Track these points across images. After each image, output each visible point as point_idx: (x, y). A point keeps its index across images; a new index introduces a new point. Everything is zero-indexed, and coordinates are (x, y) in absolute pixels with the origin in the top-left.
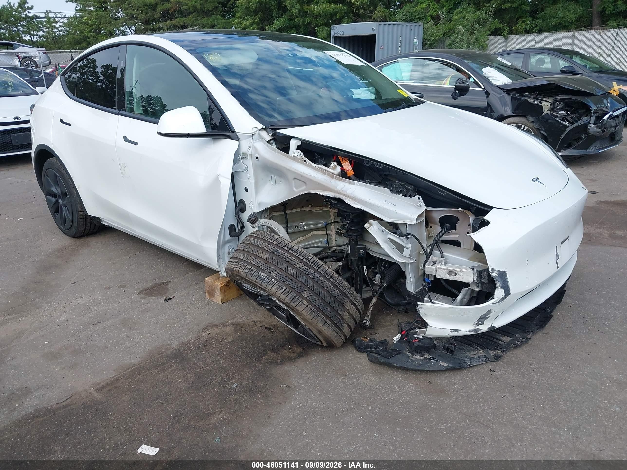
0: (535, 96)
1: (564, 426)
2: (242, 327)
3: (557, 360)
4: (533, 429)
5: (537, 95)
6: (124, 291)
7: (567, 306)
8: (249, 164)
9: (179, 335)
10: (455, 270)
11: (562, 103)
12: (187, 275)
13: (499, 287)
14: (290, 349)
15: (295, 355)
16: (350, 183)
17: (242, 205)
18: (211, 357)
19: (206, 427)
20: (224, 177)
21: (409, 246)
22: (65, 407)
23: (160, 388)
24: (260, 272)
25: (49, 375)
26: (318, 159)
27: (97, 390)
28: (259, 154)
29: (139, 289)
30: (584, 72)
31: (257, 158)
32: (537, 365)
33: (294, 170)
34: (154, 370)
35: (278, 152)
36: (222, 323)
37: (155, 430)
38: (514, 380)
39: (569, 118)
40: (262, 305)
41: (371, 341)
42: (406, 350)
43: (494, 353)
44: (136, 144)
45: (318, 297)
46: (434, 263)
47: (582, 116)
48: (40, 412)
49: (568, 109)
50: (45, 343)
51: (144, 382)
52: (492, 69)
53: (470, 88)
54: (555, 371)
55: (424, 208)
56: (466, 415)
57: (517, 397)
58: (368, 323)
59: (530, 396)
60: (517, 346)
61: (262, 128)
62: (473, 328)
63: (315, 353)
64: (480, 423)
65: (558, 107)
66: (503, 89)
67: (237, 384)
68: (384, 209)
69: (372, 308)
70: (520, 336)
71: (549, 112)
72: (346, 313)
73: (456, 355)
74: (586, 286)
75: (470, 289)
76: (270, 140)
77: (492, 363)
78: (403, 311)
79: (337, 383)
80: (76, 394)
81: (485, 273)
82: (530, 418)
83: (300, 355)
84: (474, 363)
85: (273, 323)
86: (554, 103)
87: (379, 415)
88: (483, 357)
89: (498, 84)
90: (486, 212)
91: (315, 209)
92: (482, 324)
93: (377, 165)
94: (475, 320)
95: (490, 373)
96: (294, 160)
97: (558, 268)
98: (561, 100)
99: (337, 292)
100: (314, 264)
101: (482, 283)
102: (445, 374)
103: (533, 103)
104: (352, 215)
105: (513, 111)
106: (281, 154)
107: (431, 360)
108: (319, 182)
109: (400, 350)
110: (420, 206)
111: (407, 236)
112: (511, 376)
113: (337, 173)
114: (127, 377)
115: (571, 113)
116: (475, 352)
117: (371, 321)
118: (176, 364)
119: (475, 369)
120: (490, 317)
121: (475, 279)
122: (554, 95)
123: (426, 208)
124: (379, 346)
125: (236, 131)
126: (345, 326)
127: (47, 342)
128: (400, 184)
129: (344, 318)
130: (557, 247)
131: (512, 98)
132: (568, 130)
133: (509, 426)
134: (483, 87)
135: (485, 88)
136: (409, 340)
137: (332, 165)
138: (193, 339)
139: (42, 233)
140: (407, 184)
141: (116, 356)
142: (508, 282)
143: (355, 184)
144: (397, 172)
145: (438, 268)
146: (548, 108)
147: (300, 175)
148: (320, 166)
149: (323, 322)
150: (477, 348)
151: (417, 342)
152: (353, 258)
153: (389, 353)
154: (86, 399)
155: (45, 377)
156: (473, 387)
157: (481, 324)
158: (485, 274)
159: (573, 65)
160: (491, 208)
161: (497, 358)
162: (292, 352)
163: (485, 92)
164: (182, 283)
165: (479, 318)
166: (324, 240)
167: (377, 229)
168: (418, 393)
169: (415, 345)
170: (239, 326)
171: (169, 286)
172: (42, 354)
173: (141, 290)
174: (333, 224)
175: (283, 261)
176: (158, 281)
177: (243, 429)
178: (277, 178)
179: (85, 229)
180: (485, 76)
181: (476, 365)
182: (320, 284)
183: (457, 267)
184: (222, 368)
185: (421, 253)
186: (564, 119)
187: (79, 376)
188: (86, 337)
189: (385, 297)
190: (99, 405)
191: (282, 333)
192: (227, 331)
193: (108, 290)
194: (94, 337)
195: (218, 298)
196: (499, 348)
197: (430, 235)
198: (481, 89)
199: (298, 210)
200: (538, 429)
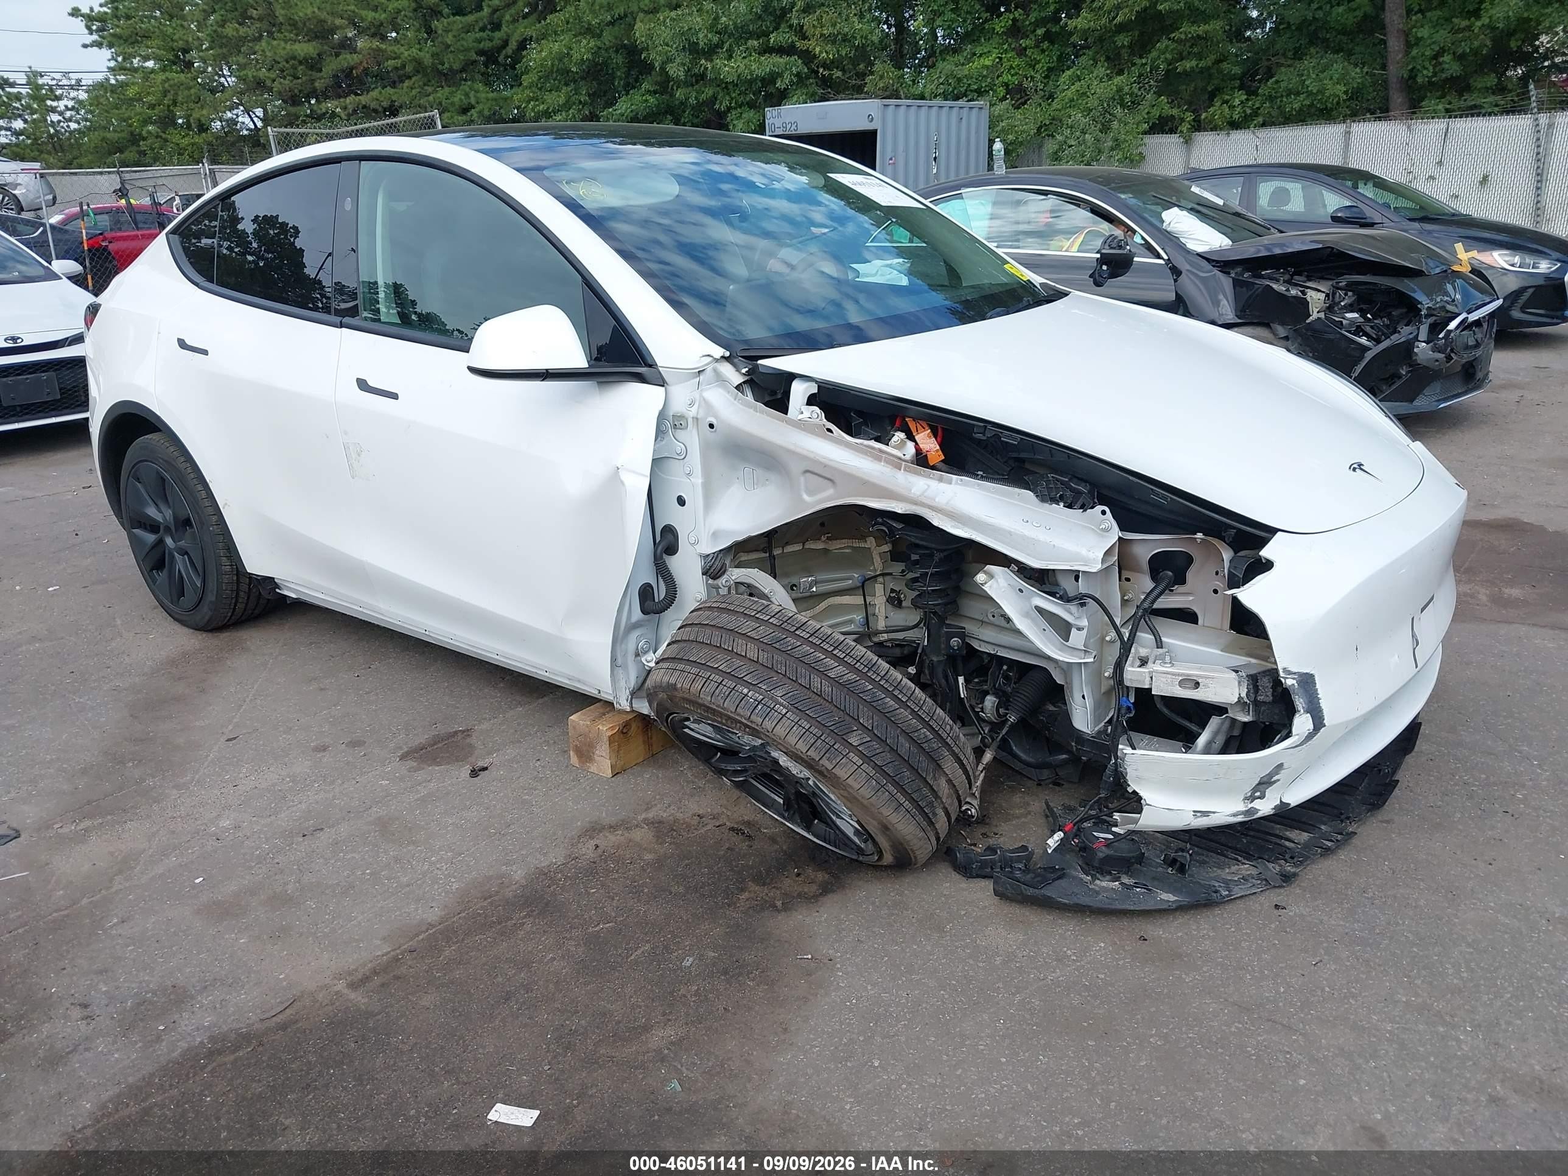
0: (1287, 277)
1: (1464, 1021)
2: (673, 830)
3: (1423, 880)
4: (1396, 1031)
5: (1292, 276)
6: (365, 755)
7: (1424, 759)
8: (691, 440)
9: (524, 852)
10: (1197, 676)
11: (1350, 294)
12: (512, 713)
13: (1302, 711)
14: (798, 875)
15: (814, 888)
16: (941, 480)
17: (670, 537)
18: (613, 899)
19: (640, 1058)
20: (634, 472)
21: (1084, 623)
22: (283, 1027)
23: (506, 975)
24: (745, 691)
25: (225, 954)
26: (859, 425)
27: (353, 986)
28: (716, 417)
29: (401, 748)
30: (1385, 220)
31: (711, 426)
32: (1379, 892)
33: (805, 453)
34: (481, 934)
35: (762, 412)
36: (623, 821)
37: (518, 1070)
38: (1333, 925)
39: (1368, 329)
40: (721, 774)
41: (991, 850)
42: (1076, 869)
43: (1278, 868)
44: (394, 396)
45: (883, 744)
46: (1144, 662)
47: (1398, 323)
48: (223, 1040)
49: (1364, 307)
50: (197, 881)
51: (465, 964)
52: (1185, 213)
53: (1136, 259)
54: (1422, 902)
55: (1115, 533)
56: (1240, 1006)
57: (1348, 964)
58: (973, 810)
59: (1377, 960)
60: (1327, 852)
61: (723, 357)
62: (1242, 807)
63: (860, 883)
64: (1274, 1022)
65: (1342, 304)
66: (1214, 261)
67: (691, 959)
68: (1024, 537)
69: (983, 775)
70: (1329, 829)
71: (1322, 315)
72: (943, 782)
73: (1192, 876)
74: (1460, 713)
75: (1228, 719)
76: (741, 384)
77: (1277, 890)
78: (1050, 780)
79: (929, 948)
80: (302, 996)
81: (1265, 680)
82: (1384, 1007)
83: (826, 890)
84: (1238, 892)
85: (746, 818)
86: (1334, 294)
87: (1041, 1014)
88: (1253, 878)
89: (1200, 249)
90: (1263, 542)
91: (836, 546)
92: (1262, 797)
93: (1006, 437)
94: (1248, 789)
95: (1276, 911)
96: (804, 430)
97: (1417, 667)
98: (1350, 287)
99: (924, 733)
100: (869, 669)
101: (1256, 703)
102: (1174, 917)
103: (1286, 293)
104: (937, 556)
105: (1239, 314)
106: (768, 415)
107: (1138, 890)
108: (866, 478)
109: (1063, 869)
110: (1106, 530)
111: (1081, 599)
112: (1326, 918)
113: (908, 457)
114: (418, 954)
115: (1374, 318)
116: (1234, 868)
117: (980, 806)
118: (531, 919)
119: (1240, 904)
120: (1278, 780)
121: (1244, 695)
122: (1331, 274)
123: (1120, 535)
124: (1011, 861)
125: (659, 364)
126: (941, 813)
127: (201, 879)
128: (1058, 480)
129: (940, 794)
130: (1413, 619)
131: (1237, 283)
132: (1369, 355)
133: (1342, 1027)
134: (1166, 257)
135: (1169, 259)
136: (1083, 845)
137: (895, 439)
138: (561, 860)
139: (119, 622)
140: (1075, 480)
141: (379, 905)
142: (1319, 699)
143: (953, 482)
144: (1053, 451)
145: (1157, 672)
146: (1321, 305)
147: (821, 463)
148: (866, 442)
149: (894, 804)
150: (1237, 860)
151: (1103, 848)
152: (935, 659)
153: (1039, 875)
154: (331, 1008)
155: (216, 960)
156: (1243, 944)
157: (1259, 798)
158: (1265, 683)
159: (1360, 205)
160: (1273, 531)
161: (1287, 878)
162: (805, 882)
163: (1170, 268)
164: (503, 731)
165: (1257, 782)
166: (859, 617)
167: (1006, 585)
168: (1121, 963)
169: (1101, 855)
170: (665, 827)
171: (473, 740)
172: (196, 907)
173: (406, 750)
174: (880, 579)
175: (797, 662)
176: (442, 729)
177: (730, 1059)
178: (759, 472)
179: (234, 609)
180: (1168, 229)
181: (1242, 897)
182: (887, 716)
183: (1200, 669)
184: (647, 924)
185: (1108, 638)
186: (1359, 331)
187: (298, 955)
188: (293, 865)
189: (1012, 749)
190: (367, 1019)
191: (773, 840)
192: (638, 839)
193: (322, 754)
194: (313, 864)
195: (603, 763)
196: (1287, 857)
197: (1126, 598)
198: (1161, 262)
199: (797, 547)
200: (1408, 1029)
